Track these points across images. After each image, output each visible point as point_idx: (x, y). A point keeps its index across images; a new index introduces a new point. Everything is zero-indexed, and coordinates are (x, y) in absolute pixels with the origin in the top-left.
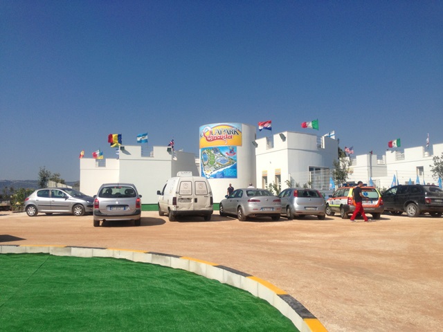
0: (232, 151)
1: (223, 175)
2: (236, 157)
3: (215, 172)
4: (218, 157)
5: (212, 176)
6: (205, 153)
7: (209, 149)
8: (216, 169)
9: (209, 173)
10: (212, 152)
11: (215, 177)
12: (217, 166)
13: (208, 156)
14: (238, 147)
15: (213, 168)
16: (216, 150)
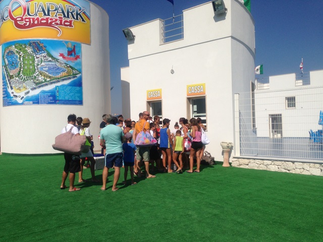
0: (73, 52)
1: (53, 99)
2: (80, 64)
3: (37, 92)
4: (41, 61)
5: (28, 99)
6: (12, 52)
7: (21, 44)
8: (39, 84)
9: (22, 94)
10: (29, 50)
11: (36, 101)
12: (41, 78)
13: (19, 57)
14: (84, 46)
15: (30, 84)
16: (38, 46)
